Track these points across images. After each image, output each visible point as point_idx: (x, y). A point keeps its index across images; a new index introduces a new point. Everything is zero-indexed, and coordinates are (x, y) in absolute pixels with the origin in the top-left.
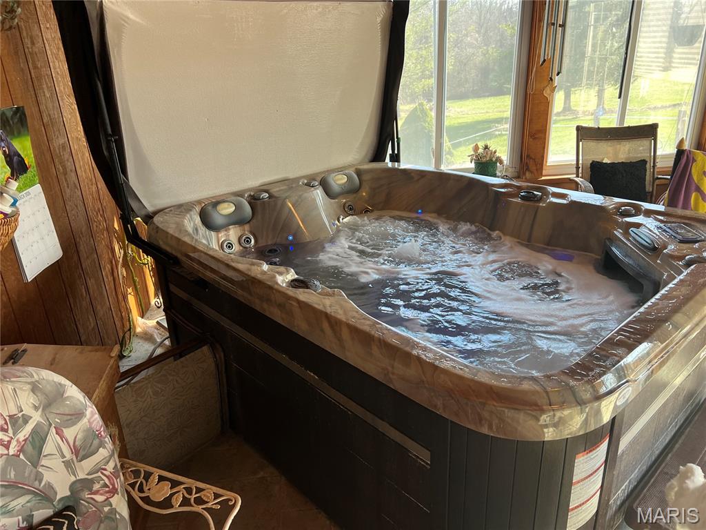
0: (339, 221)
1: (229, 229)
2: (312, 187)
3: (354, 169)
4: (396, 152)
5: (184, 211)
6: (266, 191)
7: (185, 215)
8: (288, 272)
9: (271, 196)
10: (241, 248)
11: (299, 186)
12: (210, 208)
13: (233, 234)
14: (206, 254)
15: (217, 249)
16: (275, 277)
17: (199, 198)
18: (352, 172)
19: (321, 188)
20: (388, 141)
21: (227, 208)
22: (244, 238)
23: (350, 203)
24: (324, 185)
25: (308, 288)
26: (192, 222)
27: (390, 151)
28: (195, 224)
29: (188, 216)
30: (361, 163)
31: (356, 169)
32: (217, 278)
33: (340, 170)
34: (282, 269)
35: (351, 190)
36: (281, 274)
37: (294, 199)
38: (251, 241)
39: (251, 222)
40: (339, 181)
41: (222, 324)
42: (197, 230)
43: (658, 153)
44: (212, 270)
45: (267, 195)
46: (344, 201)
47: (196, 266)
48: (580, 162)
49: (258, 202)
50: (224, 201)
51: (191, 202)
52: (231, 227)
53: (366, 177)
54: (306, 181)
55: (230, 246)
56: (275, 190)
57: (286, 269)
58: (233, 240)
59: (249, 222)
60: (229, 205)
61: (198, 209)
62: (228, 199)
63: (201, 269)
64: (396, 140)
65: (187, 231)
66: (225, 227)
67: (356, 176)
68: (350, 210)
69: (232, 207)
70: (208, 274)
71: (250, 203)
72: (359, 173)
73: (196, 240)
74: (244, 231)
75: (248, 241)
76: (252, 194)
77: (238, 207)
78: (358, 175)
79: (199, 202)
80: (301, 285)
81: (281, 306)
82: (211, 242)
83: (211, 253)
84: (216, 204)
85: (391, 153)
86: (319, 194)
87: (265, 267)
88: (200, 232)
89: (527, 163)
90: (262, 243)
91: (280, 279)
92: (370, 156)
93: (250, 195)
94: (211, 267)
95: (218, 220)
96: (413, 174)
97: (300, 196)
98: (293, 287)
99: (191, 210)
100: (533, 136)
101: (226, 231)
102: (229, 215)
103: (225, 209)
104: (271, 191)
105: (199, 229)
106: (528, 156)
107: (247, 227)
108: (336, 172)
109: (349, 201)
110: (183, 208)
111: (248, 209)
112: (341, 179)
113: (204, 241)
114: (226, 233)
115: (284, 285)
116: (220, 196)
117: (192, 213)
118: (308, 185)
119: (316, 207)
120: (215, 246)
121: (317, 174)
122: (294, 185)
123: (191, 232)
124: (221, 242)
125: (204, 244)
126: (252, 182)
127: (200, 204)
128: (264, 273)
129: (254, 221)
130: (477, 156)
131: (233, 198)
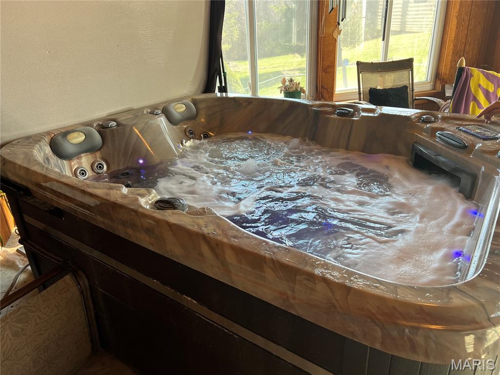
0: (182, 144)
1: (81, 157)
2: (156, 115)
3: (190, 99)
4: (223, 85)
5: (32, 141)
6: (114, 120)
7: (34, 146)
8: (150, 193)
9: (118, 125)
10: (95, 174)
11: (143, 114)
12: (60, 138)
13: (85, 161)
14: (58, 181)
15: (71, 175)
16: (137, 200)
17: (48, 130)
18: (189, 101)
19: (164, 116)
20: (216, 76)
21: (77, 137)
22: (96, 165)
23: (189, 129)
24: (166, 112)
25: (175, 208)
26: (42, 153)
27: (218, 84)
28: (45, 154)
29: (37, 146)
30: (195, 94)
31: (192, 99)
32: (73, 206)
33: (179, 100)
34: (142, 191)
35: (190, 118)
36: (142, 196)
37: (141, 126)
38: (103, 167)
39: (102, 149)
40: (179, 109)
41: (83, 251)
42: (48, 159)
43: (415, 81)
44: (67, 198)
45: (115, 124)
46: (185, 126)
47: (48, 195)
48: (361, 90)
49: (107, 130)
50: (73, 131)
51: (40, 134)
52: (82, 155)
53: (201, 106)
54: (149, 111)
55: (83, 173)
56: (122, 119)
57: (148, 190)
58: (86, 167)
59: (100, 149)
60: (79, 134)
61: (47, 139)
62: (78, 129)
63: (54, 198)
64: (222, 74)
65: (36, 160)
66: (77, 155)
67: (192, 105)
68: (190, 134)
69: (82, 136)
70: (63, 202)
71: (99, 132)
72: (195, 102)
73: (47, 169)
74: (96, 157)
75: (100, 167)
76: (101, 123)
77: (88, 136)
78: (195, 104)
79: (48, 133)
80: (167, 206)
81: (149, 231)
82: (64, 170)
83: (64, 180)
84: (66, 134)
85: (219, 85)
86: (162, 121)
87: (125, 190)
88: (52, 161)
89: (321, 92)
90: (114, 168)
91: (142, 201)
92: (201, 88)
93: (99, 125)
94: (64, 195)
95: (69, 149)
96: (241, 101)
97: (146, 123)
98: (158, 209)
99: (40, 141)
100: (325, 70)
101: (78, 159)
102: (80, 144)
103: (75, 138)
104: (118, 120)
105: (50, 159)
106: (322, 87)
107: (98, 154)
108: (175, 102)
109: (189, 127)
110: (32, 140)
111: (98, 137)
112: (180, 108)
113: (56, 170)
114: (78, 161)
115: (148, 207)
116: (68, 127)
117: (42, 144)
118: (152, 113)
119: (161, 133)
120: (68, 173)
121: (159, 104)
122: (139, 114)
123: (42, 161)
124: (73, 170)
125: (56, 172)
126: (100, 112)
127: (50, 135)
128: (124, 196)
129: (105, 147)
130: (285, 88)
131: (82, 128)
